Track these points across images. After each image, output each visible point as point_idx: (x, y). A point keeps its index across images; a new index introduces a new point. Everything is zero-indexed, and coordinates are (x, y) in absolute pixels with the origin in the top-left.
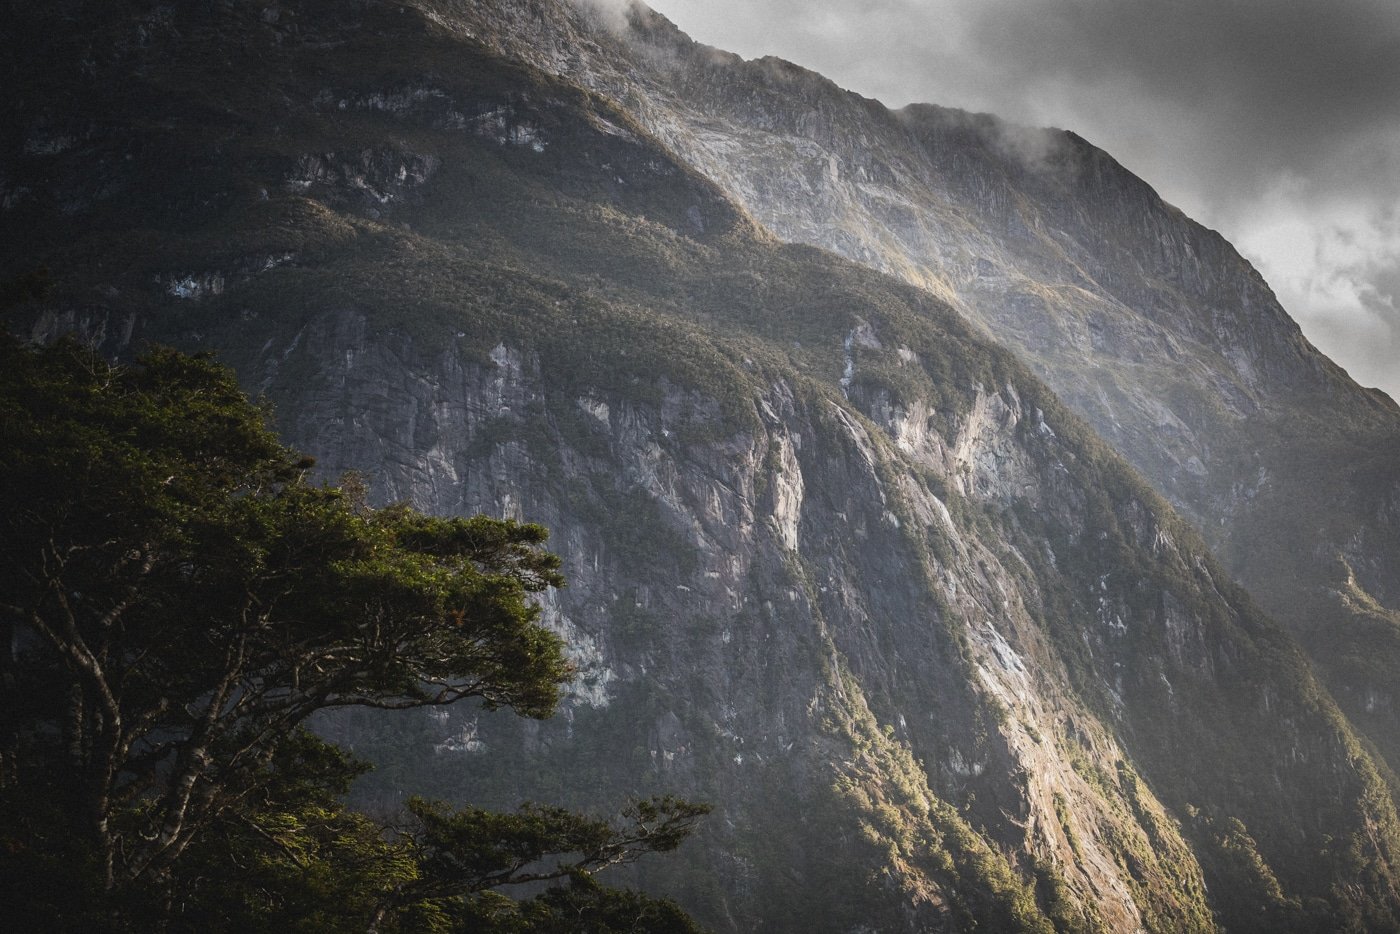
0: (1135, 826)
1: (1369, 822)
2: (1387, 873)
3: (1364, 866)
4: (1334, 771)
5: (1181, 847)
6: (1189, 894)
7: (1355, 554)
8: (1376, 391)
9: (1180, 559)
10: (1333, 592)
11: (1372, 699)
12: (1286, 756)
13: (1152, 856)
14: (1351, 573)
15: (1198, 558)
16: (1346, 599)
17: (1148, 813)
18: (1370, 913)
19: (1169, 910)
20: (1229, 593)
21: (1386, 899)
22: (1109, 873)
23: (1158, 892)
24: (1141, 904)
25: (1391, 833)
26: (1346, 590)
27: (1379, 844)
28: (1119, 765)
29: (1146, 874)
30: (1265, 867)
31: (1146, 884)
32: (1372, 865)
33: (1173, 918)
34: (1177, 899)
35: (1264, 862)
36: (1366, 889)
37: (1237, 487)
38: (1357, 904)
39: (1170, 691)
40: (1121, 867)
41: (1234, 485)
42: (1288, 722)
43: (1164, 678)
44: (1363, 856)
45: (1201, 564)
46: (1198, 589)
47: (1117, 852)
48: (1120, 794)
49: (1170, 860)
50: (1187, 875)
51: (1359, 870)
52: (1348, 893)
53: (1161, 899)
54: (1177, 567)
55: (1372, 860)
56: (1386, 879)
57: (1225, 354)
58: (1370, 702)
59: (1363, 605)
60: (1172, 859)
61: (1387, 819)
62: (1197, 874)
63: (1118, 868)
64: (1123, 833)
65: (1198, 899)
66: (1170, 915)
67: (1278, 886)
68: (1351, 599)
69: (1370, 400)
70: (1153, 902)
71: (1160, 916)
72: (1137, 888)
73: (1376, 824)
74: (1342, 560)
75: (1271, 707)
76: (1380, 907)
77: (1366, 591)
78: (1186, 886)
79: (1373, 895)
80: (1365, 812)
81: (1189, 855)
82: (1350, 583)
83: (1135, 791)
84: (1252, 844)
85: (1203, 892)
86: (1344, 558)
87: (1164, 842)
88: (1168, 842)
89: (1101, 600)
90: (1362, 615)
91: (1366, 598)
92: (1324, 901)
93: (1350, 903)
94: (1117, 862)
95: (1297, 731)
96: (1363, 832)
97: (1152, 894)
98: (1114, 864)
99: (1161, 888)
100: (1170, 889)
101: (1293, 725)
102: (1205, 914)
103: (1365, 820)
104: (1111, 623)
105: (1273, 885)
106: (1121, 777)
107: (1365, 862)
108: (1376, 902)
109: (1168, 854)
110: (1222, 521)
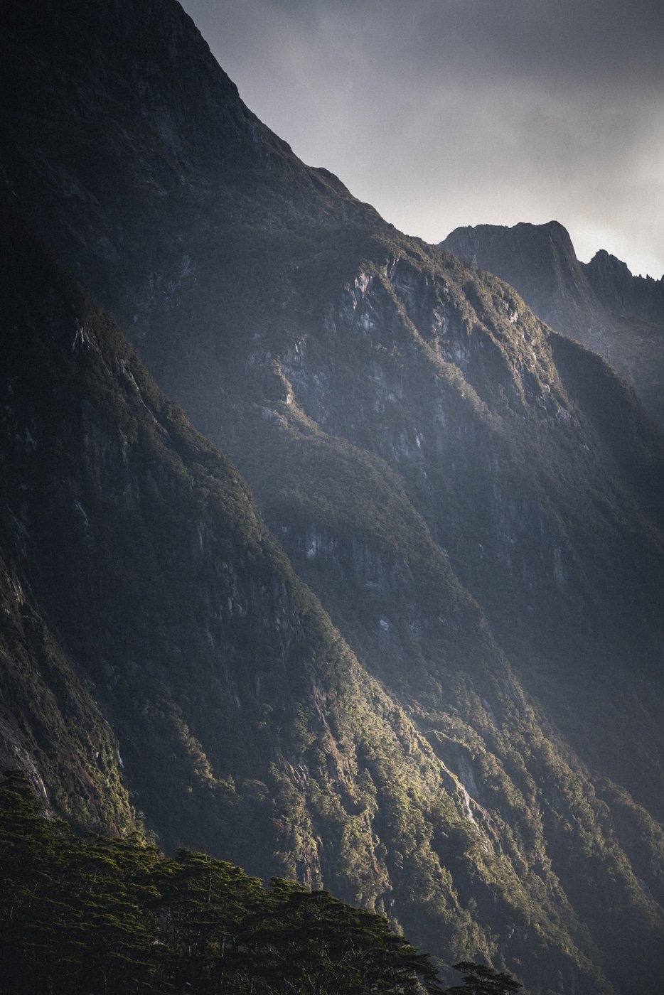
0: (41, 684)
1: (317, 691)
2: (336, 753)
3: (310, 743)
4: (278, 629)
5: (94, 713)
6: (103, 769)
7: (296, 368)
8: (323, 172)
9: (103, 362)
10: (269, 412)
11: (314, 544)
12: (221, 608)
13: (62, 722)
14: (290, 390)
15: (123, 362)
16: (283, 421)
17: (56, 669)
18: (315, 799)
19: (81, 788)
20: (158, 408)
21: (334, 785)
22: (12, 740)
23: (70, 766)
24: (50, 779)
25: (342, 705)
26: (283, 410)
27: (328, 718)
28: (24, 609)
29: (55, 744)
30: (193, 740)
31: (56, 755)
32: (319, 744)
33: (86, 798)
34: (91, 775)
35: (191, 734)
36: (311, 773)
37: (155, 278)
38: (300, 790)
39: (86, 523)
40: (27, 734)
41: (152, 275)
42: (225, 566)
43: (79, 506)
44: (309, 731)
45: (127, 370)
46: (123, 400)
47: (22, 715)
48: (25, 645)
49: (81, 728)
50: (101, 746)
51: (304, 748)
52: (290, 775)
53: (73, 775)
54: (99, 372)
55: (319, 736)
56: (334, 760)
57: (145, 114)
58: (312, 547)
59: (302, 428)
60: (84, 726)
61: (338, 688)
62: (113, 745)
63: (23, 735)
64: (29, 692)
65: (112, 776)
66: (82, 795)
67: (207, 764)
68: (289, 421)
69: (316, 181)
70: (62, 777)
71: (71, 795)
72: (45, 760)
73: (325, 694)
74: (280, 374)
75: (205, 546)
76: (327, 794)
77: (307, 413)
78: (99, 760)
79: (318, 778)
80: (312, 679)
81: (103, 722)
82: (288, 401)
83: (43, 642)
84: (178, 712)
85: (119, 767)
86: (282, 371)
87: (75, 705)
88: (80, 706)
89: (7, 407)
90: (302, 442)
91: (306, 421)
92: (260, 783)
93: (292, 787)
94: (22, 728)
95: (235, 577)
96: (309, 703)
97: (62, 769)
98: (18, 729)
99: (73, 761)
100: (83, 763)
101: (231, 571)
102: (120, 795)
103: (312, 689)
104: (18, 436)
105: (202, 762)
106: (27, 625)
107: (311, 739)
108: (323, 787)
109: (79, 720)
110: (135, 318)
